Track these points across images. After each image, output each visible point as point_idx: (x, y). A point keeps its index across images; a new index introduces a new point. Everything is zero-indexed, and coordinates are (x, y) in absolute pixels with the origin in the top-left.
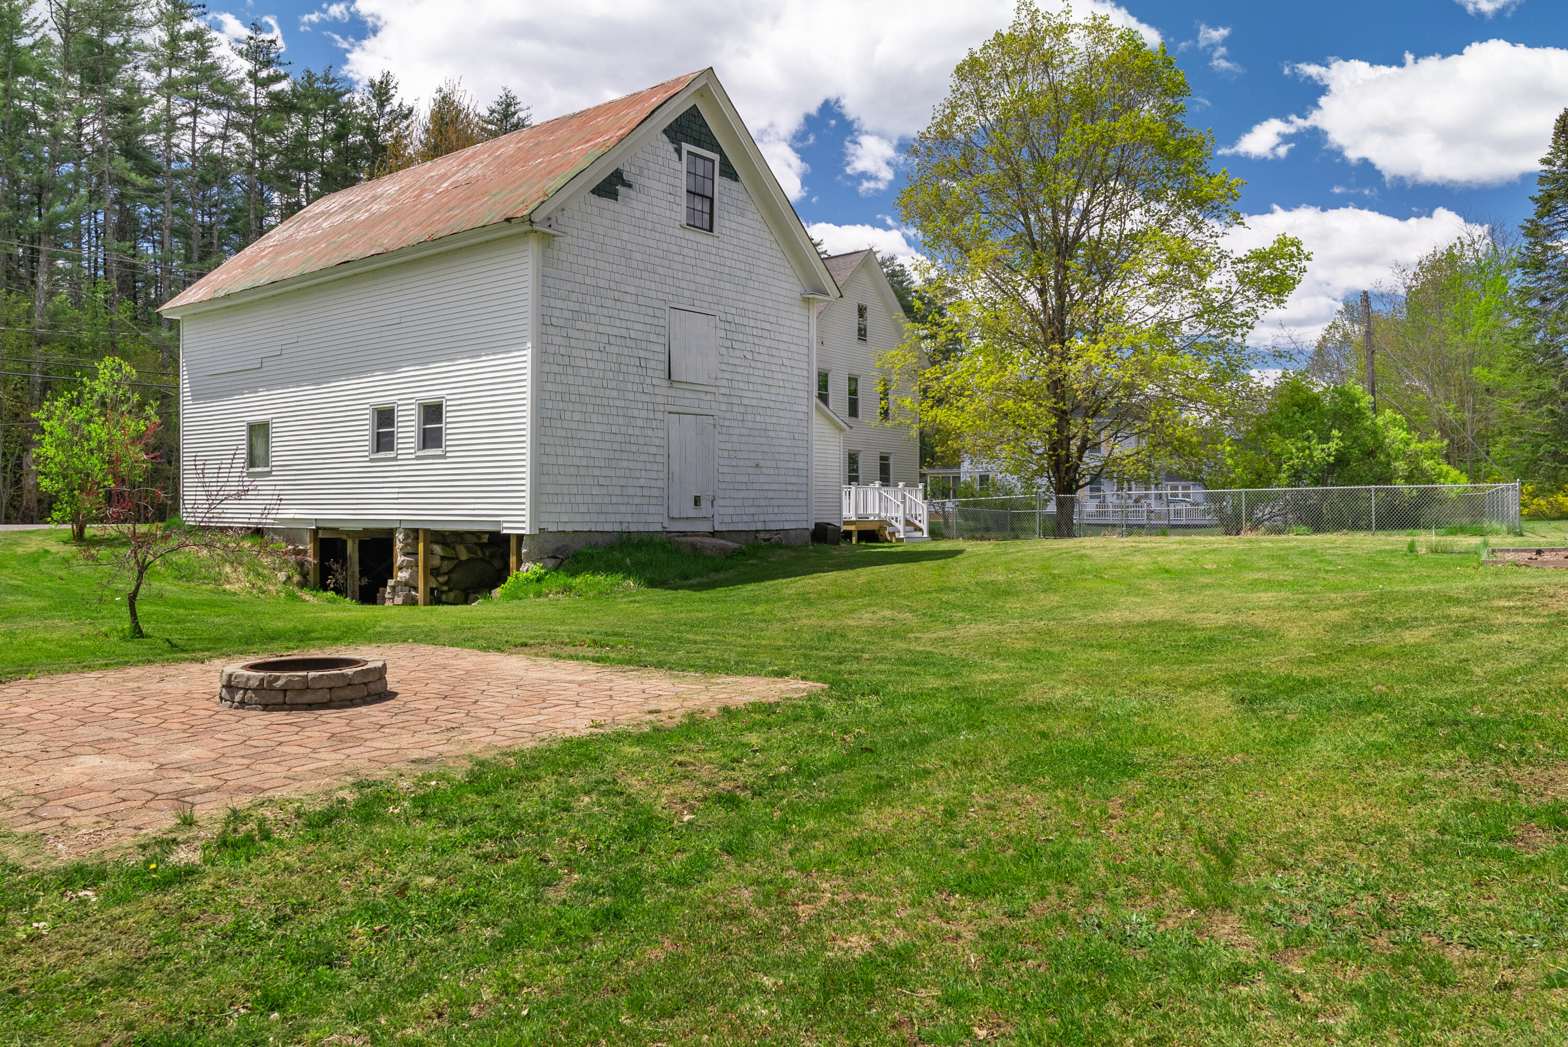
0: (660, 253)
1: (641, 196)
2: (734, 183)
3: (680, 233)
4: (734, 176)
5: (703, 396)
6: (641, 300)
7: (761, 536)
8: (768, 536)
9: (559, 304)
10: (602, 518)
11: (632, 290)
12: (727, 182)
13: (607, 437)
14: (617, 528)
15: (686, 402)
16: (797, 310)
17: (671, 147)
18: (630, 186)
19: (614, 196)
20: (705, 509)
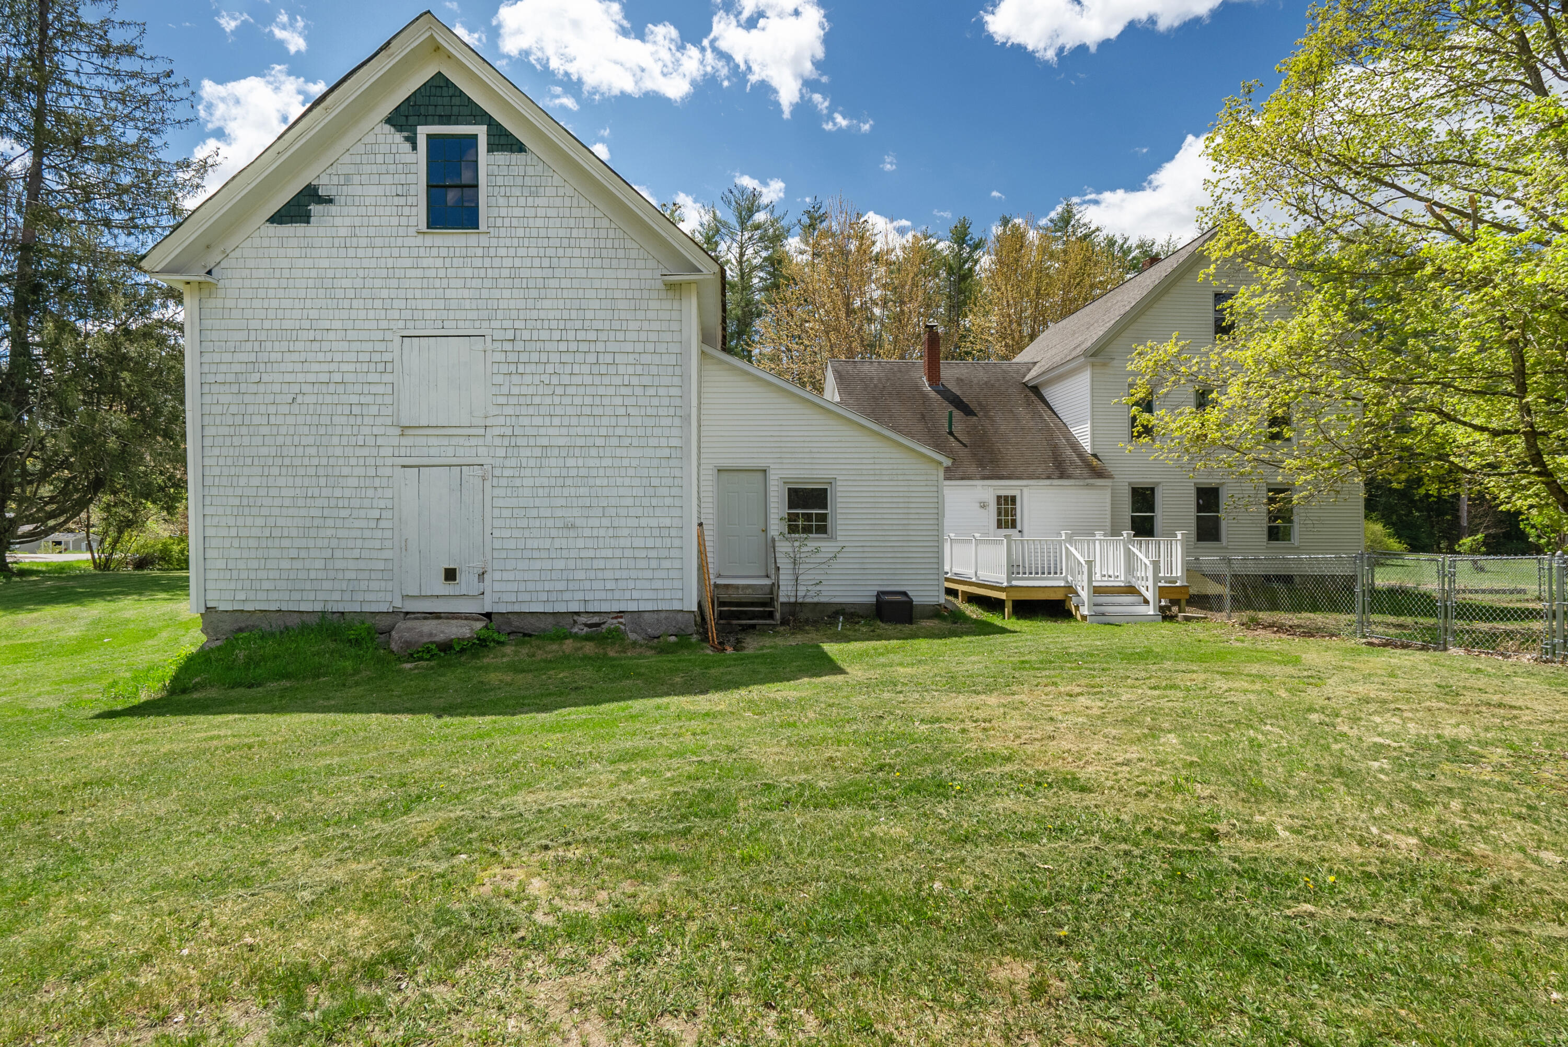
0: (384, 273)
1: (345, 210)
2: (516, 157)
3: (419, 240)
4: (517, 147)
5: (461, 441)
6: (351, 335)
7: (583, 619)
8: (596, 620)
9: (227, 357)
10: (296, 596)
11: (337, 324)
12: (501, 157)
13: (301, 502)
14: (318, 607)
15: (433, 452)
16: (654, 304)
17: (399, 137)
18: (329, 201)
19: (305, 218)
20: (466, 582)
